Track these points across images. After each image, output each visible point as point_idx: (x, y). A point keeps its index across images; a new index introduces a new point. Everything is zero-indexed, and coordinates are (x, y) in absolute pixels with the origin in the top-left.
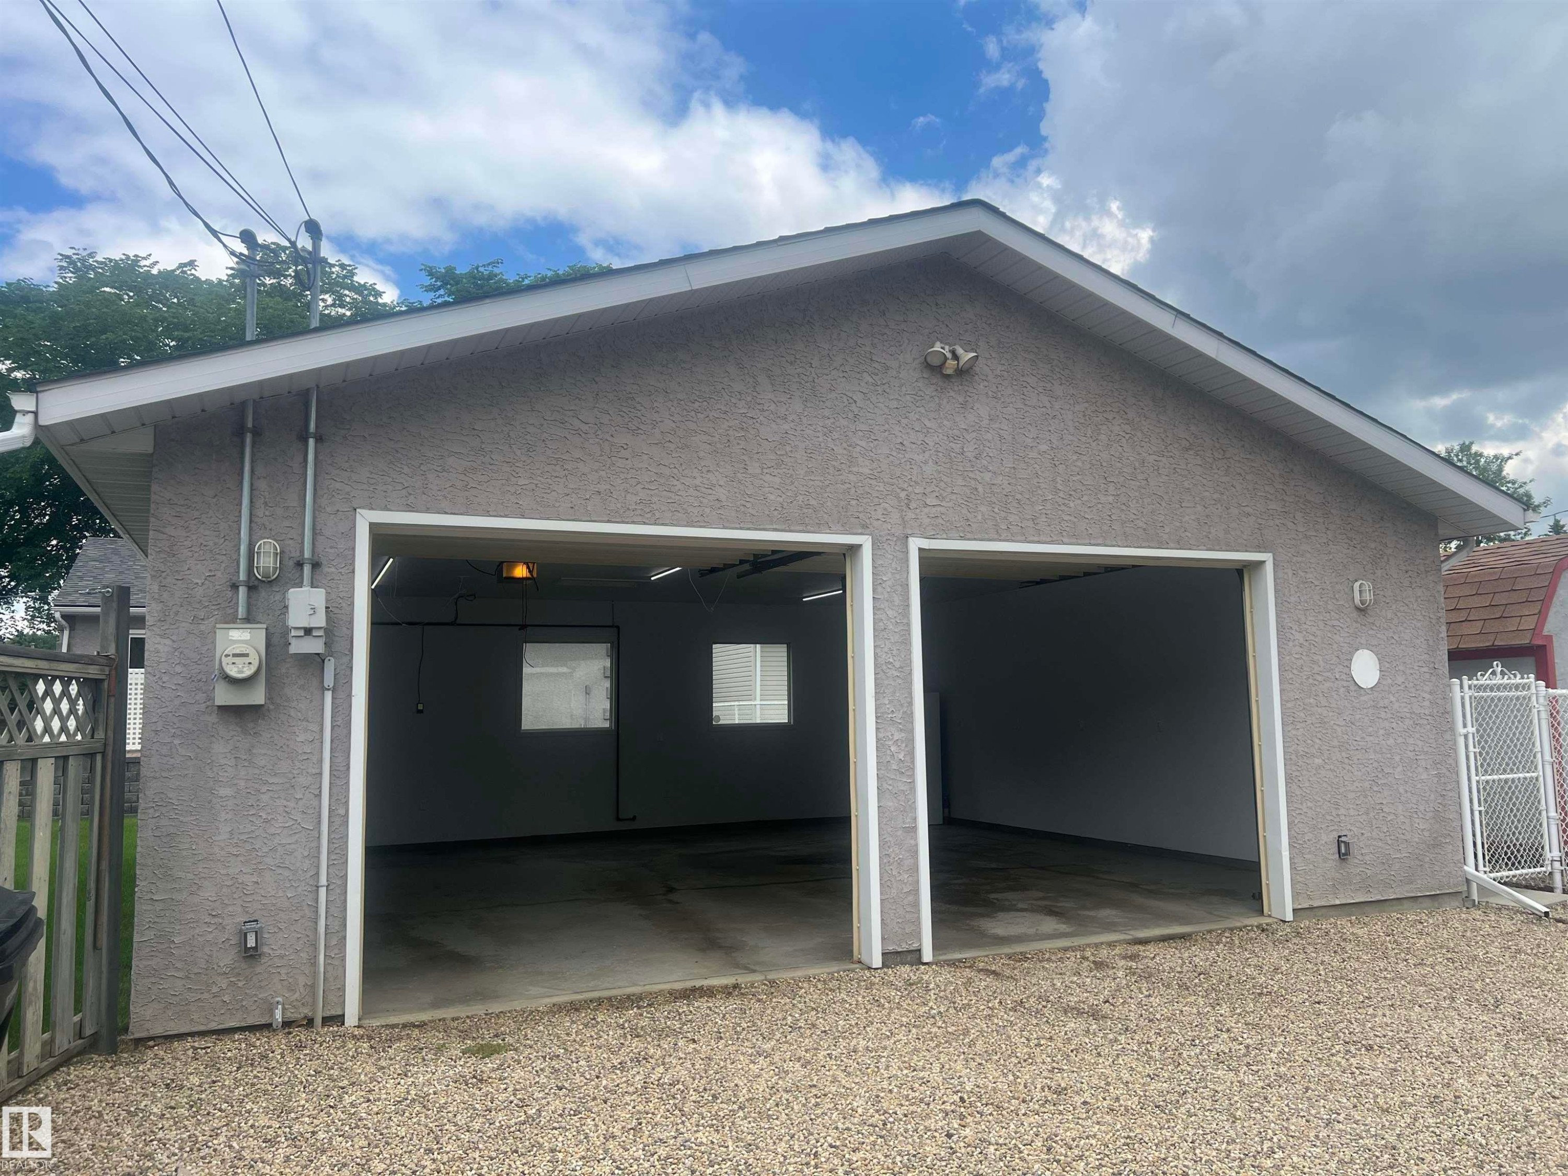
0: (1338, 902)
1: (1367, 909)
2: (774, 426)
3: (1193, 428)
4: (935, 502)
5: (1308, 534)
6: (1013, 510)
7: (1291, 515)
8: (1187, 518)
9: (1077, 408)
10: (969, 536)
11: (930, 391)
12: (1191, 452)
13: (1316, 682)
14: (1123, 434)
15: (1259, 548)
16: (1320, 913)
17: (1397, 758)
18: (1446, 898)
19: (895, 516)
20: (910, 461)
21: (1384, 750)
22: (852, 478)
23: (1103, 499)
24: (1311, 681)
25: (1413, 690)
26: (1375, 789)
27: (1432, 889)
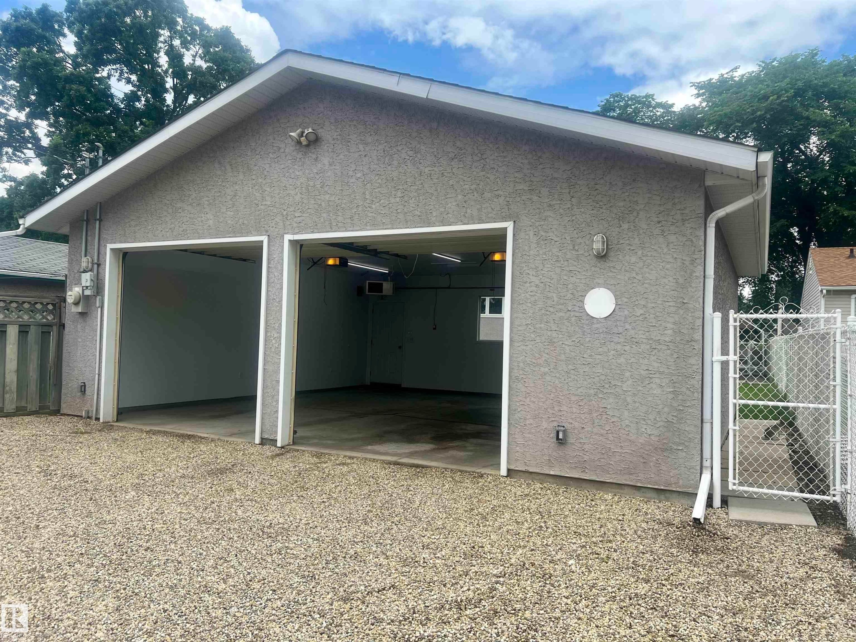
0: (552, 473)
1: (584, 485)
2: (232, 188)
3: (458, 144)
4: (300, 214)
5: (552, 203)
6: (340, 214)
7: (537, 191)
8: (450, 205)
9: (380, 147)
10: (316, 231)
11: (300, 156)
12: (456, 160)
13: (548, 313)
14: (408, 158)
15: (504, 219)
16: (537, 478)
17: (628, 374)
18: (674, 495)
19: (281, 224)
20: (288, 194)
21: (613, 367)
22: (262, 207)
23: (393, 200)
24: (543, 312)
25: (654, 321)
26: (601, 396)
27: (656, 483)
